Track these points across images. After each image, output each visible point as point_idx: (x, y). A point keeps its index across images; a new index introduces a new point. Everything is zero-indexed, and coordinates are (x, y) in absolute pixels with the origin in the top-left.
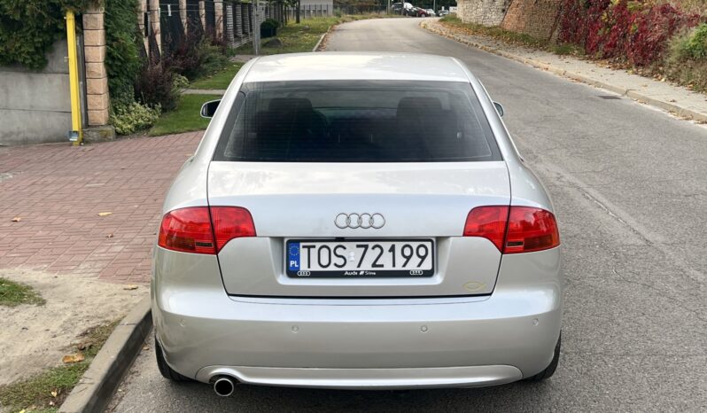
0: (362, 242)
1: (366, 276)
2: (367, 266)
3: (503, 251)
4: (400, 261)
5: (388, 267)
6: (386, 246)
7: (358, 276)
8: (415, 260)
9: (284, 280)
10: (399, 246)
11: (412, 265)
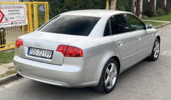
0: (40, 49)
1: (39, 57)
2: (40, 55)
3: (65, 56)
4: (46, 55)
5: (43, 56)
6: (44, 51)
7: (38, 56)
8: (48, 55)
9: (27, 55)
10: (46, 51)
11: (47, 56)
